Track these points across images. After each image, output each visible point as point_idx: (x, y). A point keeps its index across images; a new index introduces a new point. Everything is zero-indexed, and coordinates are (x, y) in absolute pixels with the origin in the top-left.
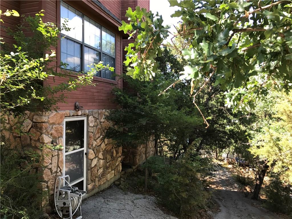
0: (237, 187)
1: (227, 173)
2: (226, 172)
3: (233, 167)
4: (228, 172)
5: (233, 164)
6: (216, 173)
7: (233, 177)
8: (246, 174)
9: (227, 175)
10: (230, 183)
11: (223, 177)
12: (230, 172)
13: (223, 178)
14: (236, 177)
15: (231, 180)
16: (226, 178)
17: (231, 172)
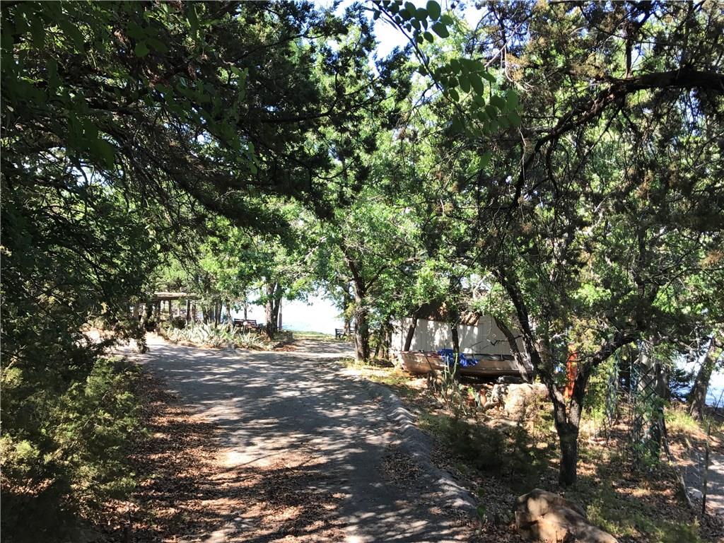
0: (459, 502)
1: (401, 410)
2: (395, 405)
3: (430, 383)
4: (405, 406)
5: (429, 374)
6: (346, 416)
7: (430, 428)
8: (489, 410)
9: (398, 423)
10: (412, 475)
11: (377, 434)
12: (416, 407)
13: (373, 439)
14: (448, 431)
15: (415, 449)
16: (391, 438)
17: (420, 405)
